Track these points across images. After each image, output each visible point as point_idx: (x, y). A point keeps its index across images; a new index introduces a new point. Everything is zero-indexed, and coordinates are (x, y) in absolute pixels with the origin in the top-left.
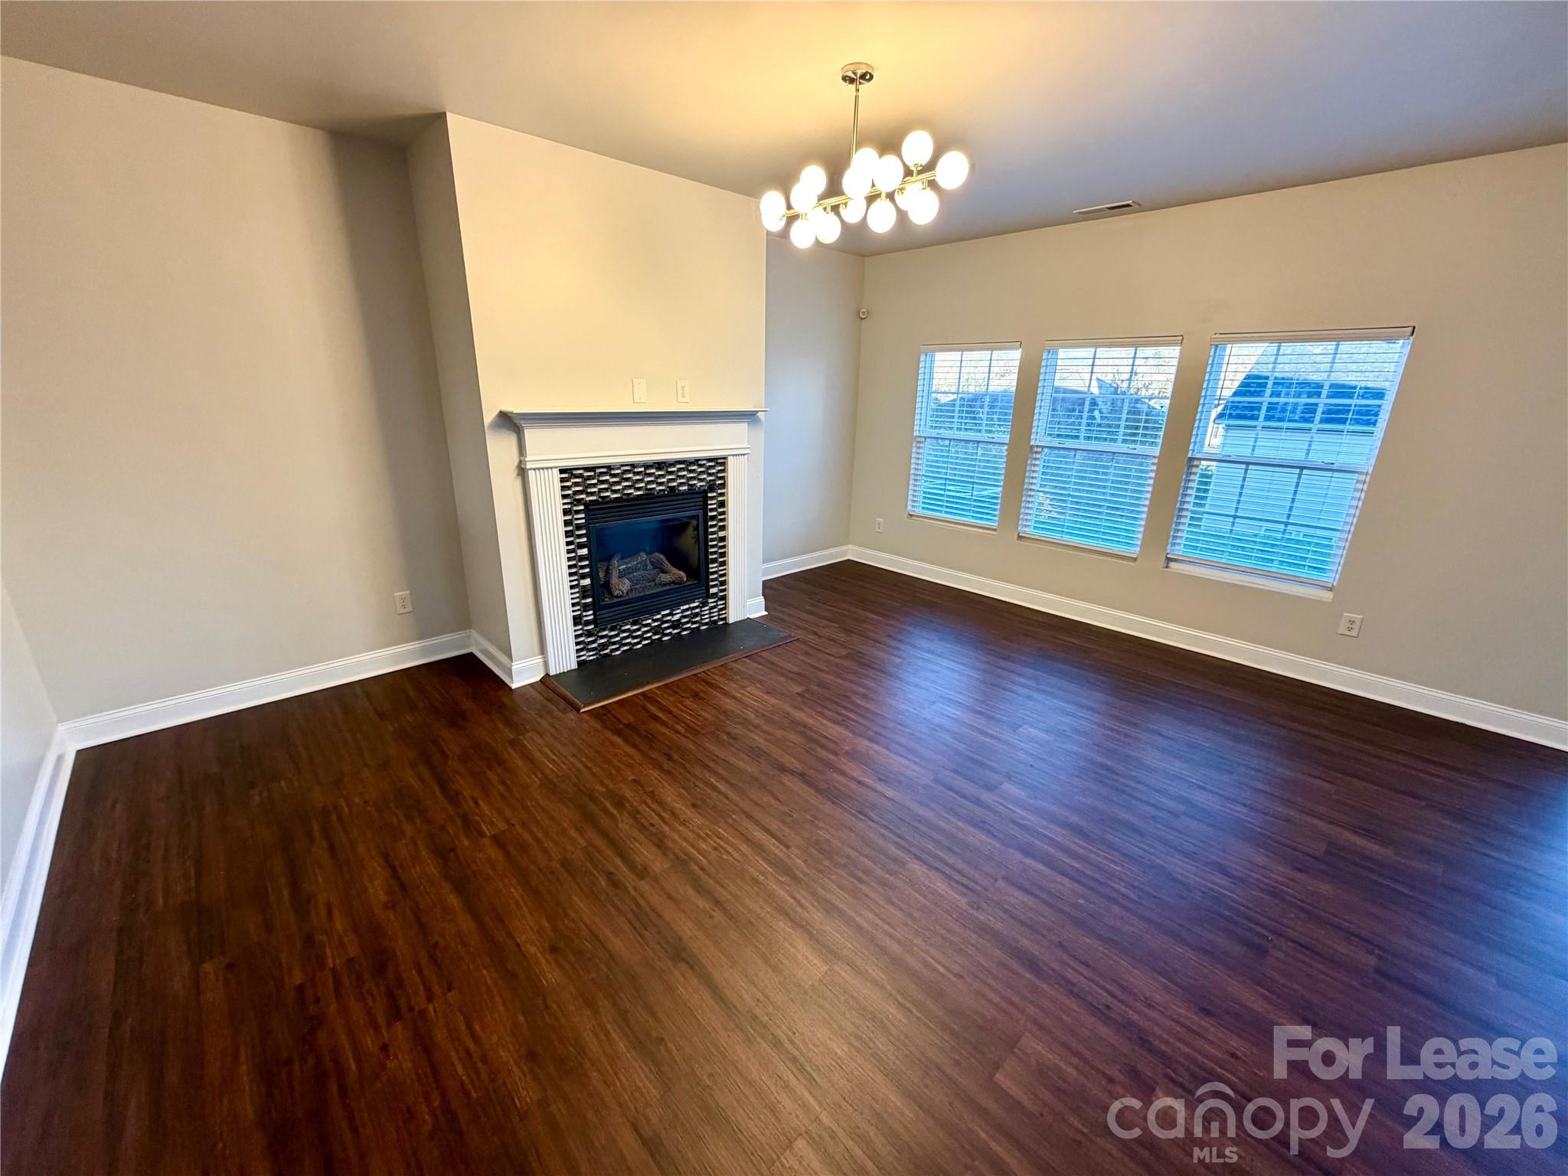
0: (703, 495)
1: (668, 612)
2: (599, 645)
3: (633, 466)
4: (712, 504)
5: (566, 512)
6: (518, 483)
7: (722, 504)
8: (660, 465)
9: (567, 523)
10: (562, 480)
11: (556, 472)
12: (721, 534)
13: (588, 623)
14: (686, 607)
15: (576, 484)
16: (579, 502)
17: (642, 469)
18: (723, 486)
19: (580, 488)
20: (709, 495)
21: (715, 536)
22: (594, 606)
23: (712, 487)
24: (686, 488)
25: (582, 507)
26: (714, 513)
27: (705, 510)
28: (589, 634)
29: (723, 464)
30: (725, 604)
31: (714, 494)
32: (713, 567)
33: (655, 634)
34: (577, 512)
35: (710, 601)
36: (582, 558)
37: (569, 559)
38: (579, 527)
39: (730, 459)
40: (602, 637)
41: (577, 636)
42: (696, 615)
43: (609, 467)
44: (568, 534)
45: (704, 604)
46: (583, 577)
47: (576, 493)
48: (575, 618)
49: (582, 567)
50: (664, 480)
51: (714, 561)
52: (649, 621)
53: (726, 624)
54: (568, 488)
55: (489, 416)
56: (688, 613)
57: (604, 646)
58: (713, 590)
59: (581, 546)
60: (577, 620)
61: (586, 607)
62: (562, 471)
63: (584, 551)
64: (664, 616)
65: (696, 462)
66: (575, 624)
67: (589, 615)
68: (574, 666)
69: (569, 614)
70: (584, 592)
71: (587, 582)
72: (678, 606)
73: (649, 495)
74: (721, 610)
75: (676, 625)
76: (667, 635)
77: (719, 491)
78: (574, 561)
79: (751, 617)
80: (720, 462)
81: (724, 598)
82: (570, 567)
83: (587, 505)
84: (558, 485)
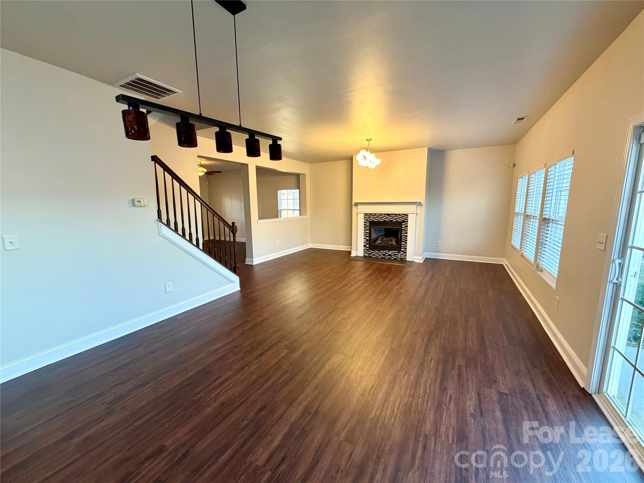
0: (401, 223)
1: (387, 251)
2: (369, 253)
3: (381, 214)
4: (403, 226)
5: (365, 222)
6: (357, 216)
7: (407, 226)
8: (388, 215)
9: (365, 225)
10: (364, 216)
11: (363, 214)
12: (406, 235)
13: (367, 247)
14: (393, 252)
15: (367, 217)
16: (368, 221)
17: (383, 215)
18: (407, 222)
19: (368, 218)
20: (403, 223)
21: (404, 235)
22: (369, 244)
23: (404, 221)
24: (395, 221)
25: (368, 222)
26: (404, 229)
27: (402, 228)
28: (367, 250)
29: (408, 216)
30: (406, 254)
31: (404, 224)
32: (403, 243)
33: (383, 256)
34: (367, 223)
35: (401, 252)
36: (367, 233)
37: (364, 232)
38: (367, 226)
39: (409, 214)
40: (370, 252)
41: (364, 249)
42: (396, 255)
43: (375, 214)
44: (365, 227)
45: (399, 253)
46: (367, 237)
47: (367, 219)
48: (364, 245)
49: (367, 235)
50: (389, 218)
51: (403, 241)
52: (382, 252)
53: (406, 260)
54: (366, 218)
55: (353, 203)
56: (394, 253)
57: (370, 254)
58: (402, 250)
59: (367, 230)
60: (365, 246)
61: (367, 244)
62: (365, 214)
63: (368, 231)
64: (386, 252)
65: (399, 215)
66: (364, 247)
67: (368, 246)
68: (363, 256)
69: (363, 244)
70: (367, 240)
71: (368, 238)
72: (391, 251)
73: (385, 221)
74: (404, 256)
75: (390, 255)
76: (387, 257)
77: (406, 223)
78: (365, 234)
79: (415, 261)
80: (406, 215)
81: (406, 253)
82: (364, 234)
83: (370, 221)
84: (363, 217)
